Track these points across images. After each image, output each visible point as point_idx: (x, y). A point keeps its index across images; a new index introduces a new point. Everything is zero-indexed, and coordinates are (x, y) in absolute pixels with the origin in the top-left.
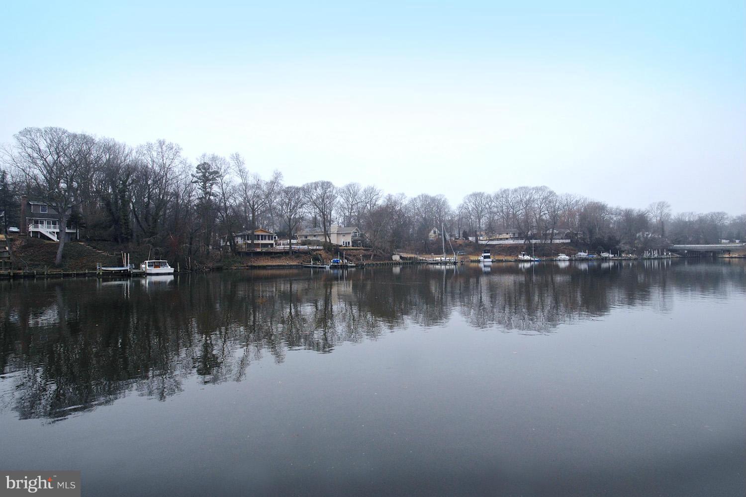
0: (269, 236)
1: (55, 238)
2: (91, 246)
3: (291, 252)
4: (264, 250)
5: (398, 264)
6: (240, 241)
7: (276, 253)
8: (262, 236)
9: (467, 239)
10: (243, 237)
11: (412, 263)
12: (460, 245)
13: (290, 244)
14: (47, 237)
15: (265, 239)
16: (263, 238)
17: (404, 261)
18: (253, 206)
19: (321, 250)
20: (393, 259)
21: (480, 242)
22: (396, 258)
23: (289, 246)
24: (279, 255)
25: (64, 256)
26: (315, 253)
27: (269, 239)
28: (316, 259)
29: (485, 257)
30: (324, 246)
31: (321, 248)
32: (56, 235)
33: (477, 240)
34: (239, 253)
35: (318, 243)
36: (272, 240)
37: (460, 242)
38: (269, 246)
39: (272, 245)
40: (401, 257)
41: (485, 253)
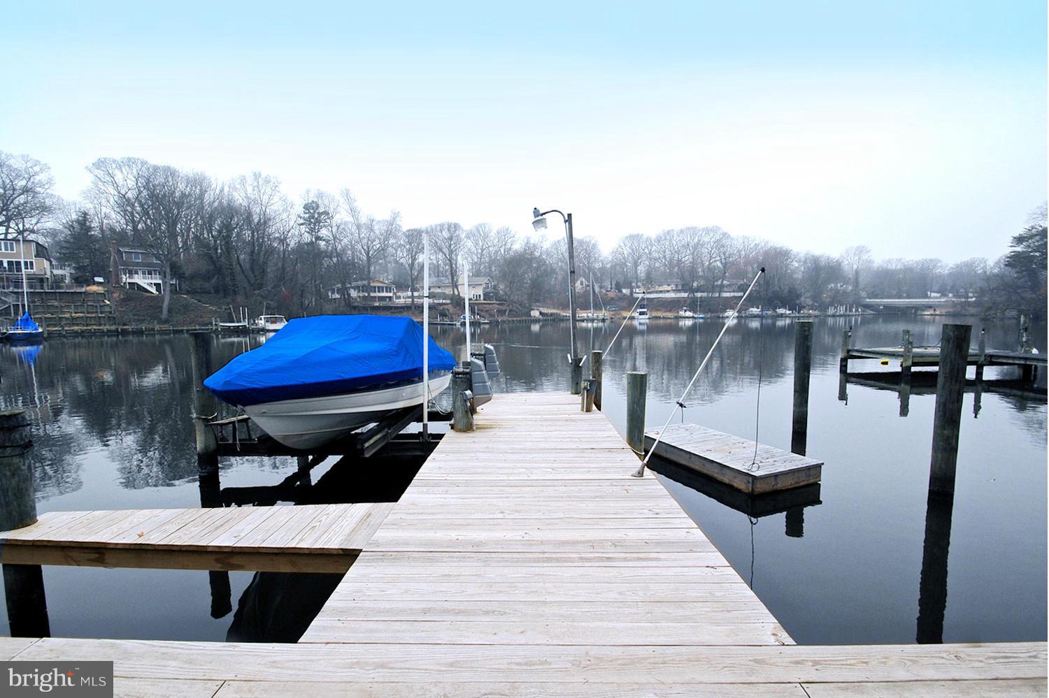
0: (386, 288)
1: (153, 290)
2: (196, 300)
3: (413, 307)
4: (382, 304)
5: (536, 321)
6: (354, 293)
7: (396, 308)
8: (379, 287)
9: (621, 291)
10: (357, 288)
11: (554, 320)
12: (612, 299)
13: (412, 297)
14: (144, 288)
15: (383, 291)
16: (380, 289)
17: (545, 318)
18: (369, 252)
19: (448, 304)
20: (532, 315)
21: (636, 295)
22: (535, 313)
23: (411, 300)
24: (400, 310)
25: (170, 311)
26: (441, 308)
27: (387, 292)
28: (443, 315)
29: (641, 313)
30: (451, 299)
31: (448, 301)
32: (155, 287)
33: (632, 293)
34: (355, 308)
35: (444, 296)
36: (390, 292)
37: (611, 294)
38: (388, 300)
39: (390, 298)
40: (541, 313)
41: (641, 308)
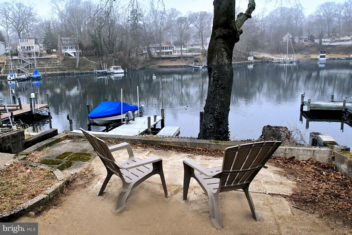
0: (169, 47)
1: (73, 55)
2: (88, 59)
3: (182, 57)
4: (167, 56)
5: (251, 63)
6: (153, 51)
7: (173, 58)
8: (165, 47)
9: (313, 41)
10: (156, 48)
11: (262, 62)
12: (307, 46)
13: (182, 51)
14: (70, 55)
15: (167, 49)
16: (166, 48)
17: (256, 61)
19: (200, 55)
20: (248, 59)
21: (323, 44)
22: (251, 59)
23: (181, 53)
24: (175, 59)
25: (79, 65)
26: (196, 57)
27: (169, 49)
28: (196, 61)
29: (321, 57)
30: (202, 52)
31: (200, 54)
32: (74, 54)
33: (321, 42)
34: (153, 58)
35: (198, 50)
36: (171, 49)
37: (307, 43)
38: (170, 53)
39: (171, 52)
40: (255, 58)
41: (322, 53)
